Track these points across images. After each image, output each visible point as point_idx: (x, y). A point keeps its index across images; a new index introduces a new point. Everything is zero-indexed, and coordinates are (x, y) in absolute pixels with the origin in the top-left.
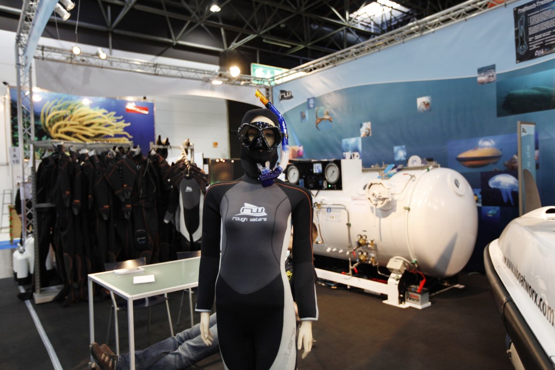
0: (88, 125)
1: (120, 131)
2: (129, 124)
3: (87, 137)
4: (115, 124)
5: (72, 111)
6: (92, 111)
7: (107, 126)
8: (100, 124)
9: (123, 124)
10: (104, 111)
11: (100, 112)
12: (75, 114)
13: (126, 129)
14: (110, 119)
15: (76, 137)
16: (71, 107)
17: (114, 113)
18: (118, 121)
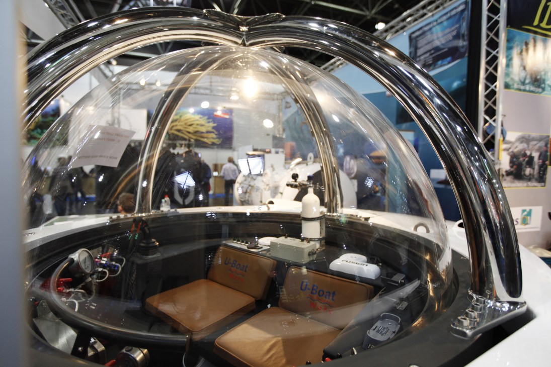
0: (191, 125)
1: (210, 129)
2: (215, 125)
3: (189, 133)
4: (207, 125)
5: (181, 116)
6: (193, 116)
7: (202, 125)
8: (198, 125)
9: (212, 125)
10: (200, 116)
11: (197, 117)
12: (183, 118)
13: (214, 128)
14: (203, 121)
15: (183, 133)
16: (180, 114)
17: (206, 117)
18: (209, 122)
